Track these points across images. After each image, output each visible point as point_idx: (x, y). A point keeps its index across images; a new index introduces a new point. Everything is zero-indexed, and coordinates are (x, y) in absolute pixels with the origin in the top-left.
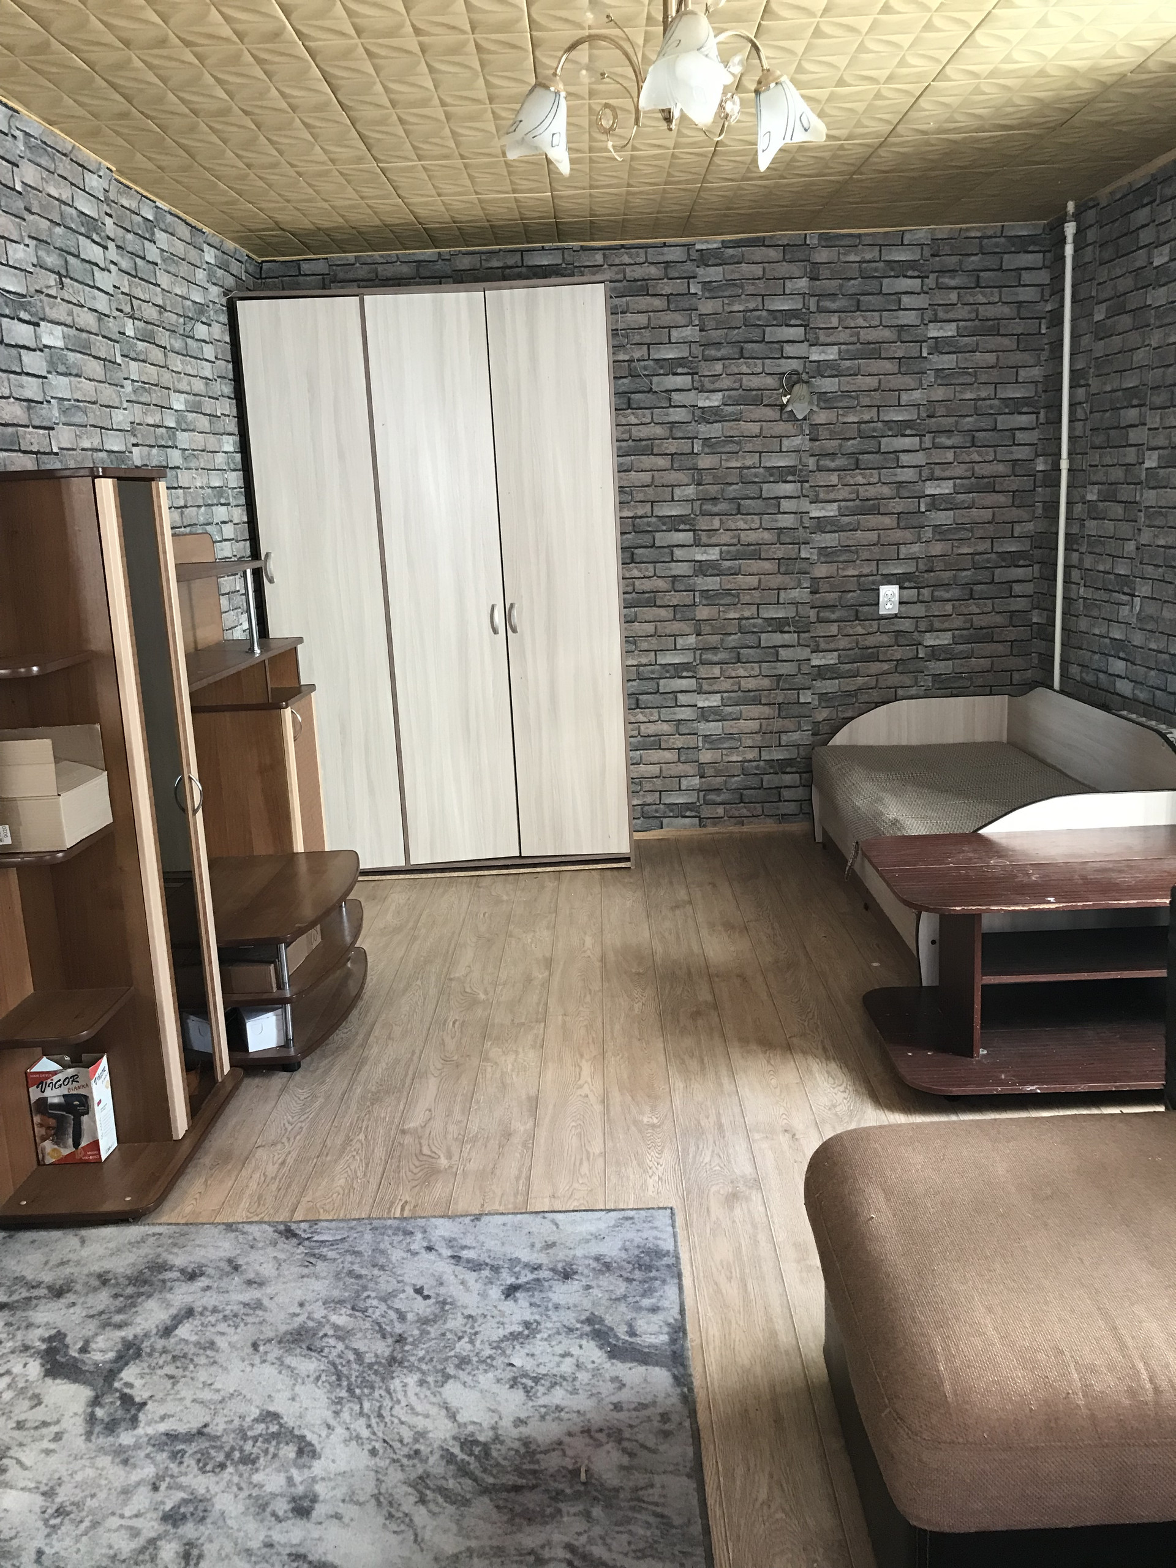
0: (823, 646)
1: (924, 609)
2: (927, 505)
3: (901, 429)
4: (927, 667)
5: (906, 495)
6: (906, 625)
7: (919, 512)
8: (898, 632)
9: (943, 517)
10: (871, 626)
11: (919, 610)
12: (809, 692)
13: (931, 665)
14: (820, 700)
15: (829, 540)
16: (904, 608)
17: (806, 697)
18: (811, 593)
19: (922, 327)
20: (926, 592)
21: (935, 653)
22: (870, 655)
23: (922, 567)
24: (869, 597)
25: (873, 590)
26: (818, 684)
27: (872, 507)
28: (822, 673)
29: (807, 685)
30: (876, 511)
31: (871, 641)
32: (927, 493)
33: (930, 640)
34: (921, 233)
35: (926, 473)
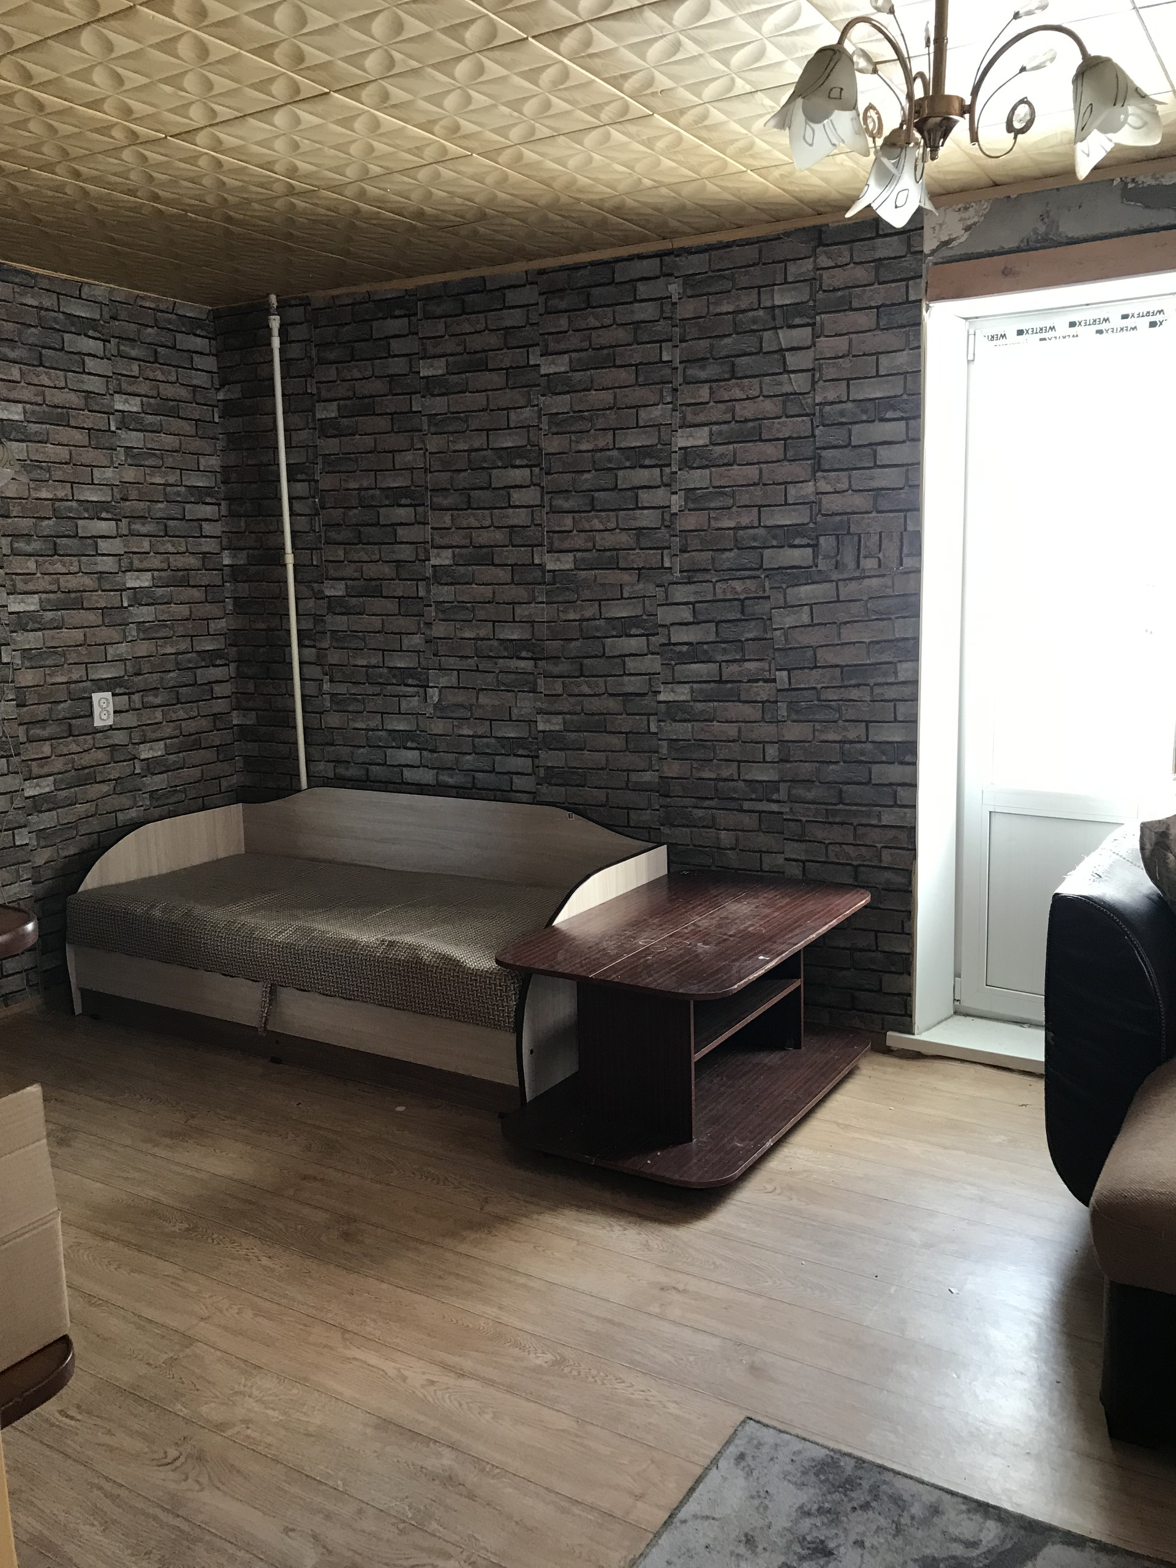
0: (36, 770)
1: (135, 718)
2: (129, 599)
3: (96, 511)
4: (144, 785)
5: (107, 587)
6: (120, 738)
7: (122, 607)
8: (113, 746)
9: (145, 613)
10: (85, 741)
11: (130, 720)
12: (25, 831)
13: (147, 780)
14: (38, 839)
15: (31, 640)
16: (119, 717)
17: (22, 838)
18: (18, 706)
19: (108, 397)
20: (136, 697)
21: (152, 767)
22: (85, 777)
23: (130, 670)
24: (80, 708)
25: (84, 698)
26: (33, 819)
27: (74, 601)
28: (38, 804)
29: (22, 821)
30: (79, 605)
31: (87, 759)
32: (128, 585)
33: (145, 752)
34: (100, 289)
35: (125, 563)
